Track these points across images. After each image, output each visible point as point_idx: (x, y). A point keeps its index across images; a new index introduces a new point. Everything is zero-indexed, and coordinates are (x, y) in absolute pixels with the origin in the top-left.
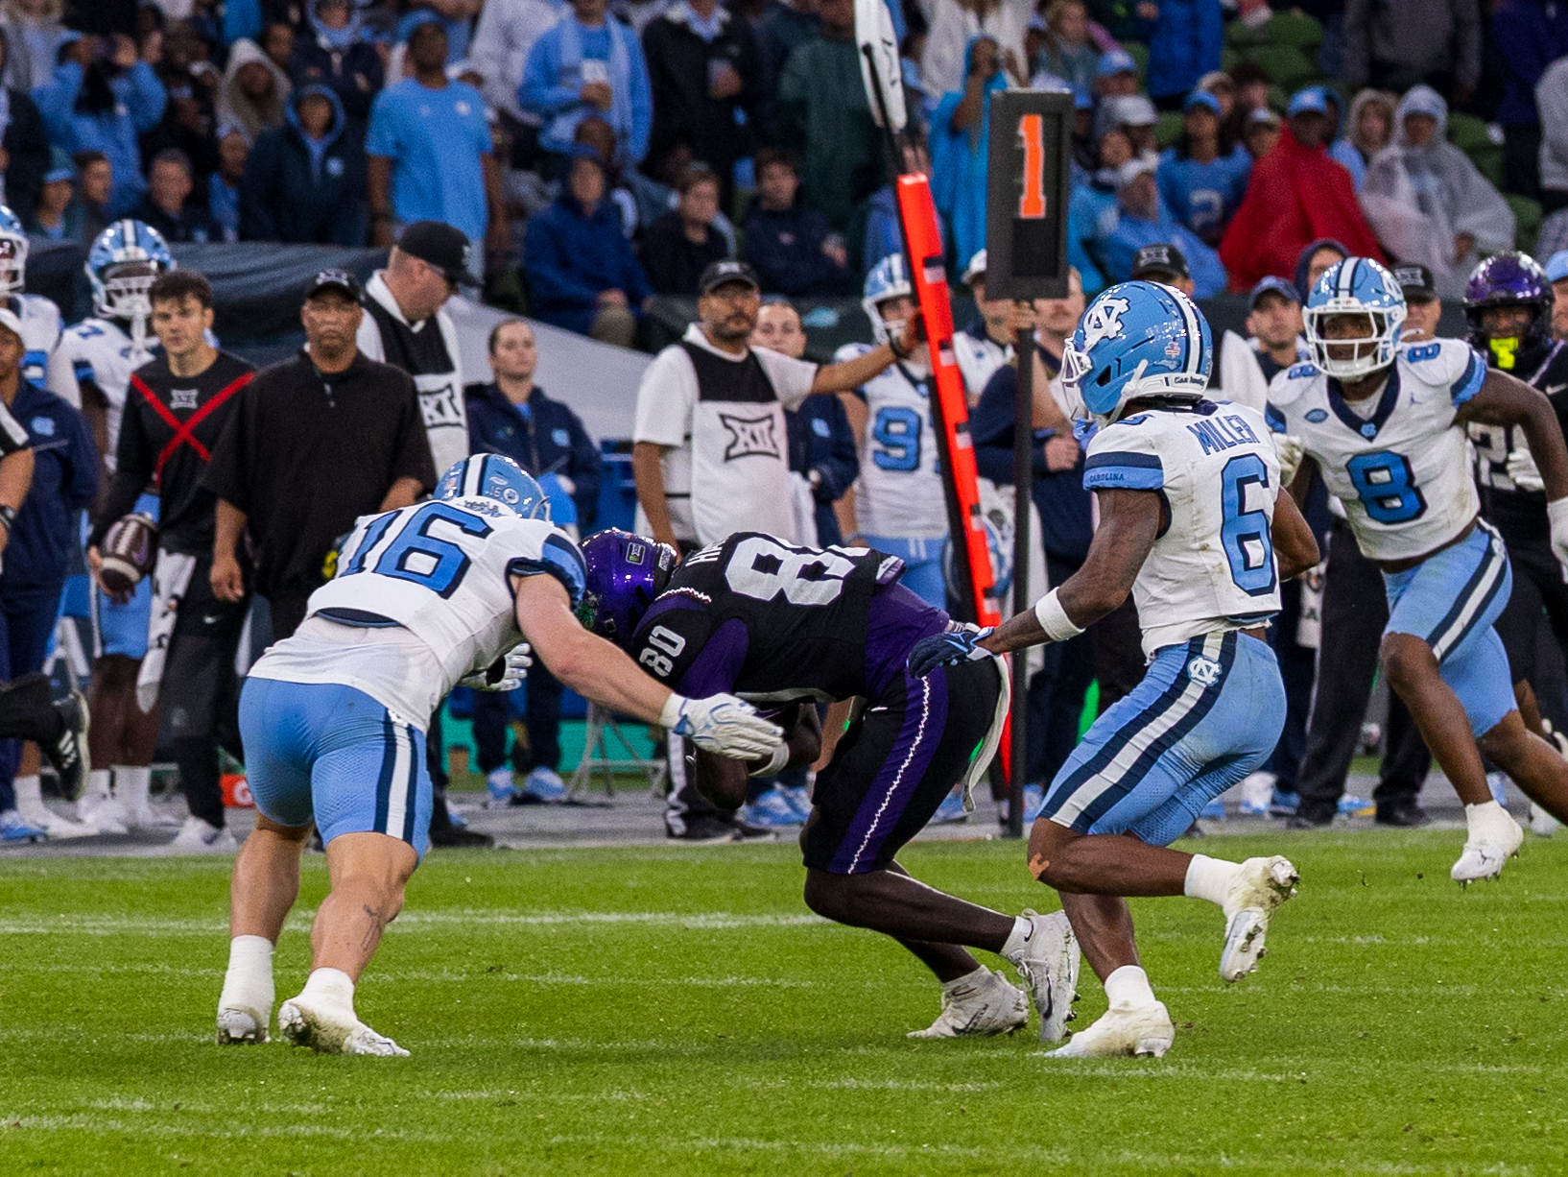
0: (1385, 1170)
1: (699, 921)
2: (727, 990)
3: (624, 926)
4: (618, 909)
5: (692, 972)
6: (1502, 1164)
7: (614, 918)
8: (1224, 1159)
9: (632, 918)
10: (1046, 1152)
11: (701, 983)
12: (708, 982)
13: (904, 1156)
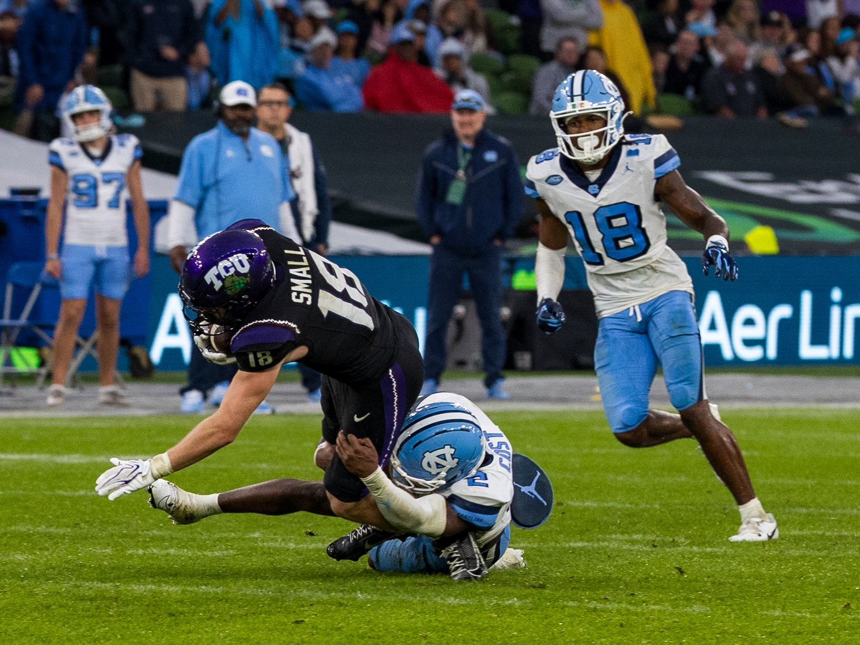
0: (450, 602)
1: (65, 459)
2: (80, 497)
3: (22, 462)
4: (19, 452)
5: (60, 488)
6: (515, 599)
7: (16, 457)
8: (359, 595)
9: (26, 457)
10: (259, 590)
11: (65, 494)
12: (69, 493)
13: (179, 592)
